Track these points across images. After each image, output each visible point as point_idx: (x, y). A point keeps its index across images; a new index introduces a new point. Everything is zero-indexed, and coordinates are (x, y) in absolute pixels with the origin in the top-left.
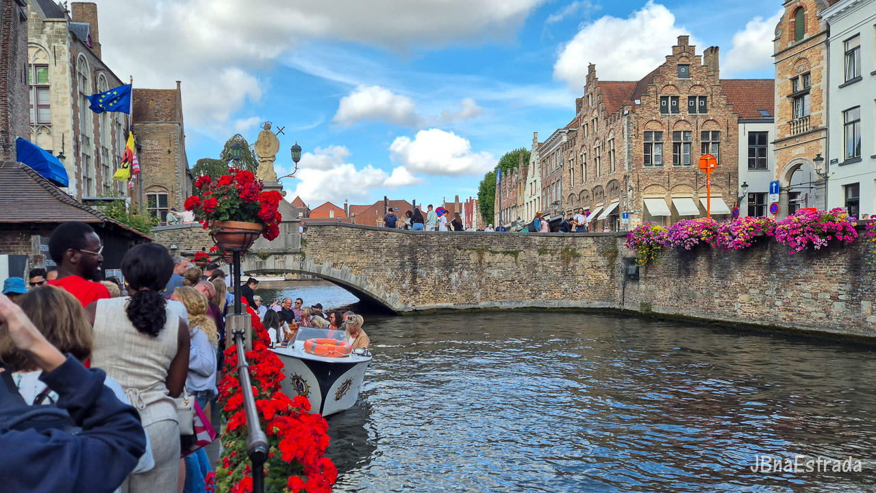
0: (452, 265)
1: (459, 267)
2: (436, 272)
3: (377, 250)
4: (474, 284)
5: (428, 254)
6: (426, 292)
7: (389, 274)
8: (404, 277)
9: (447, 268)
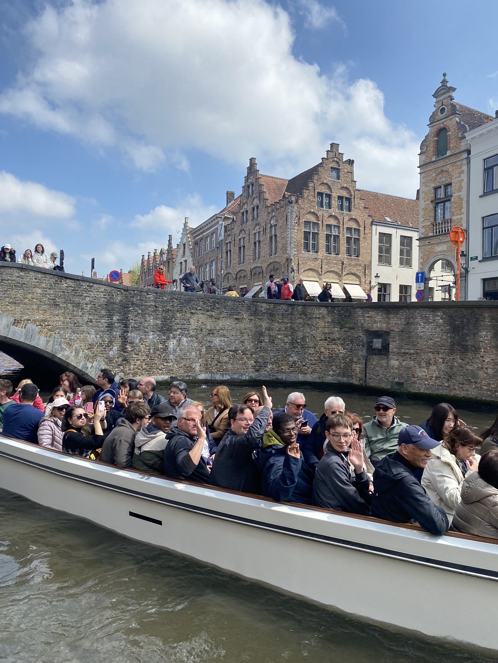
0: (170, 330)
1: (178, 333)
2: (151, 337)
3: (78, 305)
4: (193, 353)
5: (143, 315)
6: (139, 362)
7: (92, 337)
8: (111, 342)
9: (164, 334)
